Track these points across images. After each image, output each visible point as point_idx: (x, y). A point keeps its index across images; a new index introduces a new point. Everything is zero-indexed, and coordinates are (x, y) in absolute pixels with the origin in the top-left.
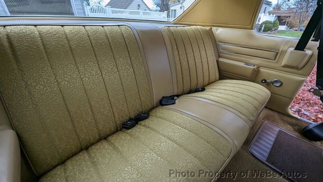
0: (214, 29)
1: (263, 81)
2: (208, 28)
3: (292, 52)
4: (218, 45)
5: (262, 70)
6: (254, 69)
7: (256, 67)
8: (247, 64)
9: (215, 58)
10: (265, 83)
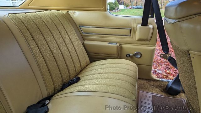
0: (71, 12)
1: (128, 56)
2: (64, 12)
3: (140, 27)
4: (79, 28)
5: (124, 46)
6: (117, 47)
7: (118, 44)
8: (110, 43)
9: (80, 42)
10: (129, 57)
